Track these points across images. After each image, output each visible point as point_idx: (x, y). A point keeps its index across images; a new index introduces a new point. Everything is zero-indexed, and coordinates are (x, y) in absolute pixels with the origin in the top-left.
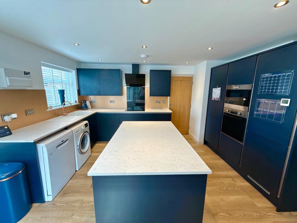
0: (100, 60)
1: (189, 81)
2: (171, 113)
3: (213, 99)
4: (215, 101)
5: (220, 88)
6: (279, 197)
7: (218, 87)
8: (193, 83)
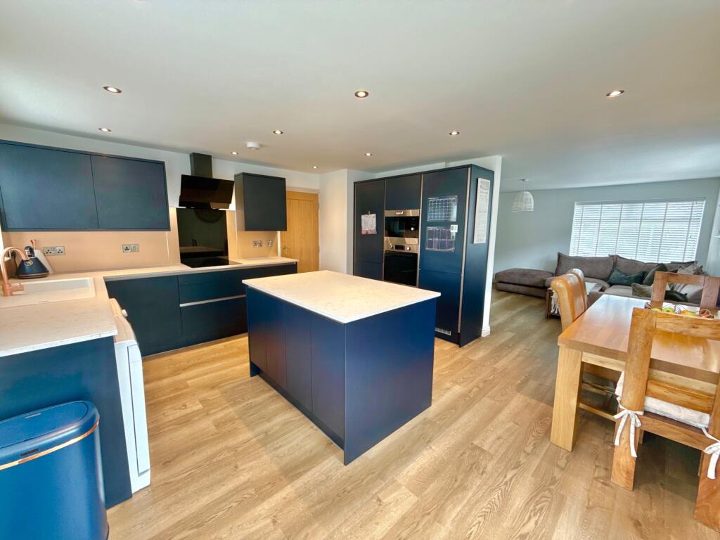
0: (105, 130)
1: (313, 201)
2: (297, 263)
3: (364, 233)
4: (367, 235)
5: (375, 215)
6: (459, 332)
7: (371, 213)
8: (320, 206)
